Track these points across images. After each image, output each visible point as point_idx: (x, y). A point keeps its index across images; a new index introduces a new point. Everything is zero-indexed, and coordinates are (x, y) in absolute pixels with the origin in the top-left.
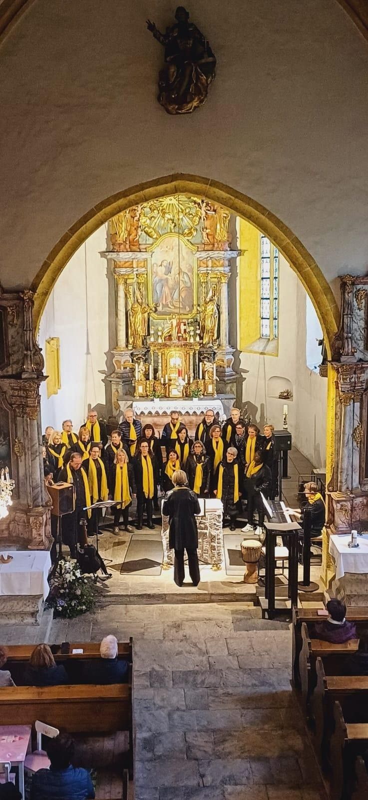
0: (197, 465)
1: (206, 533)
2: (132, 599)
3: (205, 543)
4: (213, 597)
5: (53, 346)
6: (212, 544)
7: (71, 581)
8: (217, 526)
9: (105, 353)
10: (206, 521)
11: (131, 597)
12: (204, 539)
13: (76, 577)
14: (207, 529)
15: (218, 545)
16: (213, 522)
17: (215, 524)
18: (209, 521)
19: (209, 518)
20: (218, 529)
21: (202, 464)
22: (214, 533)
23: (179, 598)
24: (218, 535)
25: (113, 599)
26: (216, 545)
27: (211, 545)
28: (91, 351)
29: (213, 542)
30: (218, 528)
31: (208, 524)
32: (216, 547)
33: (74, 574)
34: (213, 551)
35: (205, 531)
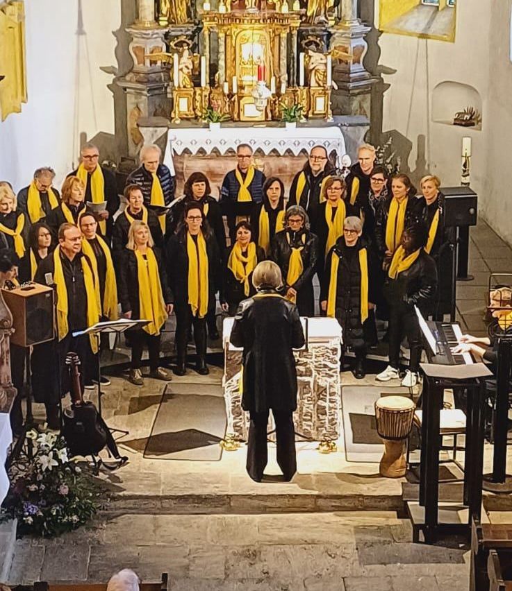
0: (291, 251)
1: (309, 382)
2: (166, 504)
3: (306, 401)
4: (321, 502)
5: (12, 17)
6: (321, 403)
7: (51, 469)
8: (331, 369)
9: (113, 33)
10: (309, 361)
11: (164, 501)
12: (304, 394)
13: (60, 461)
14: (310, 375)
15: (332, 405)
16: (323, 362)
17: (325, 366)
18: (314, 359)
19: (314, 354)
20: (332, 376)
21: (302, 248)
22: (323, 382)
23: (256, 503)
24: (331, 386)
25: (130, 503)
26: (327, 404)
27: (318, 405)
28: (85, 28)
29: (322, 399)
30: (331, 373)
31: (312, 367)
32: (327, 409)
33: (56, 457)
34: (321, 417)
35: (306, 379)
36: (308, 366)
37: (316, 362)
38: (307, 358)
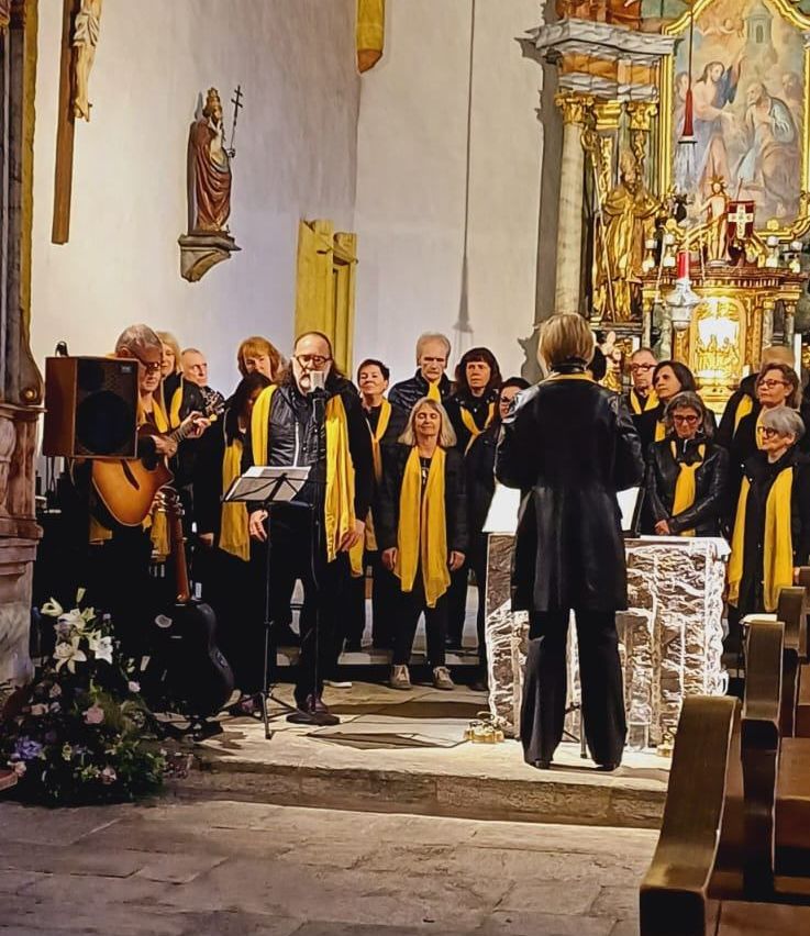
0: (680, 470)
1: (645, 619)
2: (311, 786)
3: (638, 659)
6: (668, 664)
8: (691, 598)
10: (645, 575)
11: (305, 780)
12: (636, 644)
14: (649, 607)
15: (691, 672)
16: (674, 583)
17: (680, 590)
18: (656, 574)
19: (656, 563)
20: (694, 612)
21: (697, 465)
22: (675, 622)
24: (689, 631)
26: (680, 669)
27: (664, 671)
29: (670, 657)
30: (690, 605)
31: (652, 588)
32: (681, 680)
34: (669, 695)
35: (641, 612)
36: (644, 585)
37: (660, 580)
38: (641, 568)
